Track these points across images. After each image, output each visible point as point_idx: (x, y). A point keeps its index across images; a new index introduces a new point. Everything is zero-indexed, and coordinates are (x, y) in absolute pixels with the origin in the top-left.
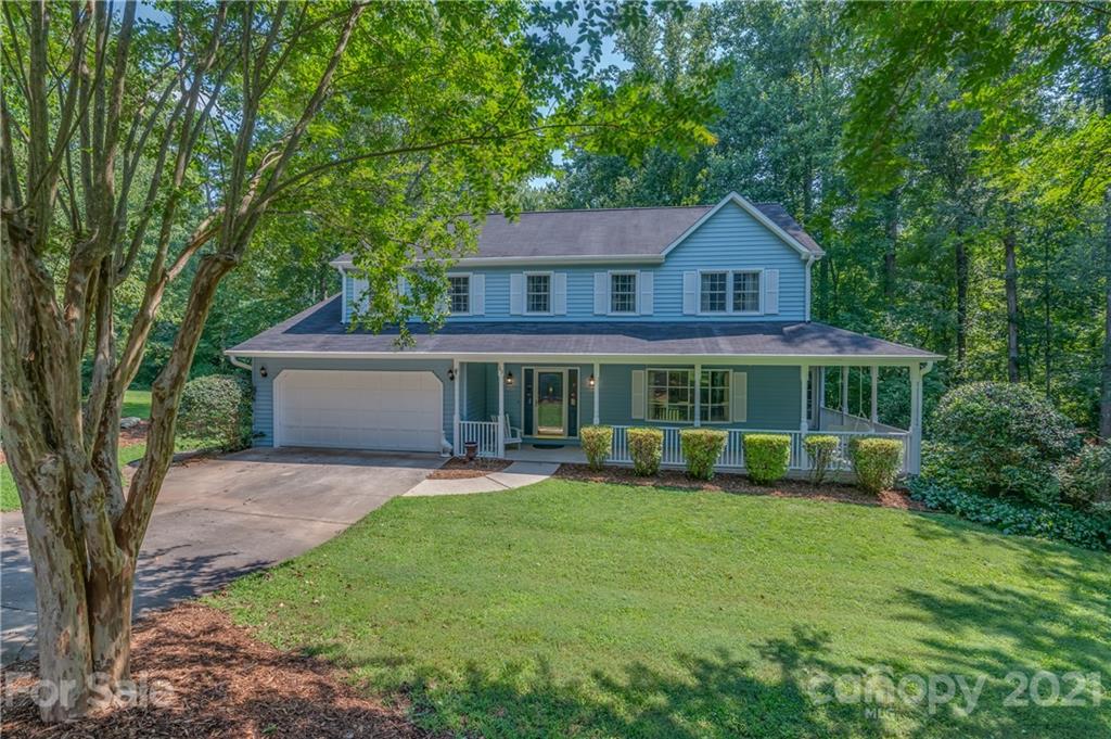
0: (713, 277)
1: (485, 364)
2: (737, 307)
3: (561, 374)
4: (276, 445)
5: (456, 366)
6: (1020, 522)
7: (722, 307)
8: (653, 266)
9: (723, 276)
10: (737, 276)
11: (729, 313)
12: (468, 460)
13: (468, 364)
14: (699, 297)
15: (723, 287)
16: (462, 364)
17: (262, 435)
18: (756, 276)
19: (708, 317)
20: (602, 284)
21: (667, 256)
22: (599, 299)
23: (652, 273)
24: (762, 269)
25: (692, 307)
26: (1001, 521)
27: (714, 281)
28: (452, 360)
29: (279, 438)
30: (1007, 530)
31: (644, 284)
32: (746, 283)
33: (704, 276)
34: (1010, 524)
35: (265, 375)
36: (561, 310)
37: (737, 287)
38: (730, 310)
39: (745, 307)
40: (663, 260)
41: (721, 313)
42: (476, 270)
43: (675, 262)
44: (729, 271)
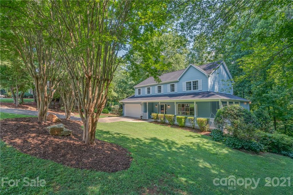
0: (189, 83)
1: (153, 103)
2: (194, 89)
3: (164, 105)
4: (125, 116)
5: (142, 103)
7: (190, 89)
8: (177, 82)
9: (190, 82)
10: (193, 82)
11: (192, 91)
12: (141, 119)
14: (186, 87)
15: (191, 85)
16: (143, 103)
17: (123, 114)
18: (197, 81)
19: (188, 92)
20: (169, 86)
21: (180, 79)
22: (168, 89)
24: (198, 80)
25: (184, 90)
28: (141, 102)
31: (176, 85)
32: (195, 83)
33: (187, 83)
35: (124, 105)
36: (162, 92)
37: (193, 84)
38: (192, 90)
39: (196, 89)
40: (178, 80)
41: (191, 91)
42: (151, 86)
43: (181, 80)
44: (192, 81)
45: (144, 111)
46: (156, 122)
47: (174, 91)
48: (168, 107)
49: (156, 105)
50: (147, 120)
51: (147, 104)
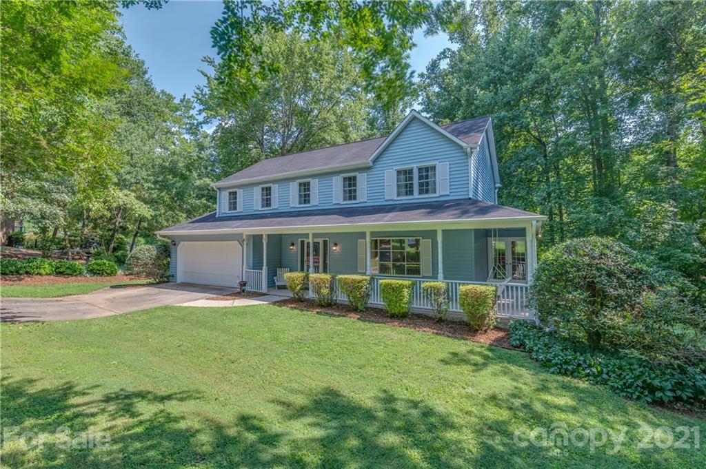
0: (405, 172)
1: (281, 234)
2: (421, 192)
3: (319, 243)
4: (178, 282)
5: (244, 237)
6: (566, 363)
7: (411, 193)
8: (367, 169)
9: (411, 171)
10: (420, 169)
11: (417, 197)
12: (242, 291)
13: (253, 236)
14: (395, 187)
15: (411, 179)
16: (248, 236)
17: (173, 276)
18: (434, 168)
19: (401, 200)
20: (337, 183)
21: (374, 161)
22: (335, 192)
23: (366, 174)
24: (437, 163)
25: (391, 195)
26: (550, 361)
27: (406, 174)
28: (242, 234)
29: (180, 278)
30: (552, 370)
31: (362, 180)
32: (427, 173)
33: (399, 172)
34: (557, 364)
35: (175, 245)
36: (316, 201)
37: (421, 177)
38: (416, 194)
39: (427, 192)
40: (371, 164)
41: (411, 197)
42: (274, 181)
43: (379, 165)
44: (415, 167)
45: (251, 265)
46: (299, 302)
47: (355, 198)
48: (334, 248)
49: (293, 245)
50: (264, 295)
51: (265, 242)
